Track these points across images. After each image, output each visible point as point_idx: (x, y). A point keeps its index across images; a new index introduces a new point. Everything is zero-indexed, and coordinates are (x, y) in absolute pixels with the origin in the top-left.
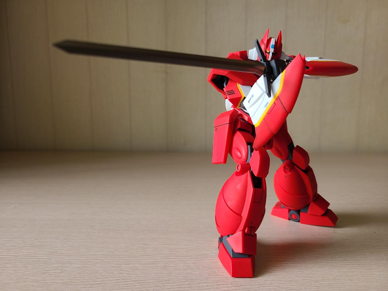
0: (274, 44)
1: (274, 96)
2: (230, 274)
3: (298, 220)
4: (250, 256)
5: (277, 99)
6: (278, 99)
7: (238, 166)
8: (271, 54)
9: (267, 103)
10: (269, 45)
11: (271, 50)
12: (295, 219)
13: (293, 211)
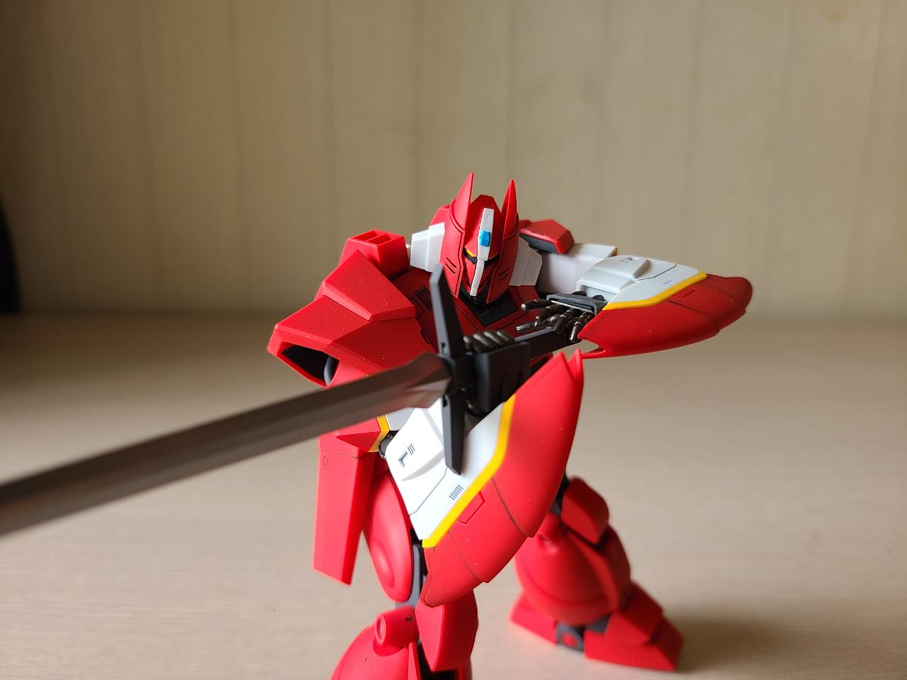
7: (379, 622)
8: (480, 266)
9: (459, 488)
10: (475, 232)
11: (482, 253)
12: (571, 645)
13: (564, 628)
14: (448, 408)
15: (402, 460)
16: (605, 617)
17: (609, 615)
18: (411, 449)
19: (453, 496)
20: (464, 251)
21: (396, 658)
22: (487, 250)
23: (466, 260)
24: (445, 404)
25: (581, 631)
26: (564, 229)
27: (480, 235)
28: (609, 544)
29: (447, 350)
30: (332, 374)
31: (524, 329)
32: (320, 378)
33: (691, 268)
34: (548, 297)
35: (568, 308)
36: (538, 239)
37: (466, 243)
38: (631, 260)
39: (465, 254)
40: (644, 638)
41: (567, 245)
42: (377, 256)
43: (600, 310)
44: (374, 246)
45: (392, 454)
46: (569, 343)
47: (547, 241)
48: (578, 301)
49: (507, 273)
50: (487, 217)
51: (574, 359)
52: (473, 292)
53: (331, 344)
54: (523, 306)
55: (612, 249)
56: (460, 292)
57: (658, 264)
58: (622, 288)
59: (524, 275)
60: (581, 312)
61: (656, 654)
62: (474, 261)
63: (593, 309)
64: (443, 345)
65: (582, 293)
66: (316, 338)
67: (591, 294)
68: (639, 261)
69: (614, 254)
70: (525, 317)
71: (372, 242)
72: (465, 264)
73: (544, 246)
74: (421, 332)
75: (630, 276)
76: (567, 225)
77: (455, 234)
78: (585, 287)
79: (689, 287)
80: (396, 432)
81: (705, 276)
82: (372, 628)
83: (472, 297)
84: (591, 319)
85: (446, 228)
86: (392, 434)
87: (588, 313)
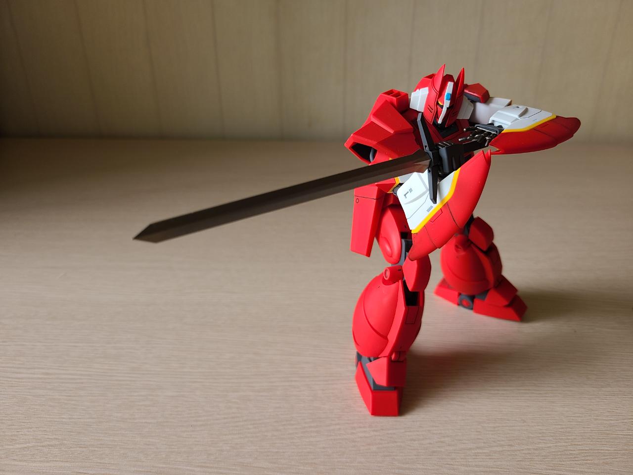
0: (451, 93)
1: (442, 201)
2: (370, 411)
3: (471, 307)
4: (395, 388)
5: (444, 205)
6: (446, 205)
7: (386, 271)
8: (444, 110)
9: (432, 207)
10: (443, 93)
11: (447, 104)
12: (467, 306)
13: (464, 297)
14: (431, 173)
15: (405, 195)
16: (486, 292)
17: (488, 291)
18: (411, 190)
19: (428, 211)
20: (437, 102)
21: (393, 286)
22: (449, 102)
23: (438, 106)
24: (429, 171)
25: (472, 298)
26: (485, 89)
27: (446, 94)
28: (492, 252)
29: (427, 148)
30: (374, 157)
31: (464, 140)
32: (368, 160)
33: (547, 113)
34: (476, 125)
35: (485, 131)
36: (471, 95)
37: (438, 99)
38: (518, 107)
39: (438, 103)
40: (506, 303)
41: (486, 98)
42: (395, 103)
43: (500, 133)
44: (395, 99)
45: (400, 193)
46: (486, 147)
47: (475, 96)
48: (490, 128)
49: (456, 113)
50: (450, 86)
51: (488, 153)
52: (440, 121)
53: (377, 144)
54: (465, 129)
55: (508, 101)
56: (433, 122)
57: (532, 110)
58: (512, 122)
59: (464, 114)
60: (491, 133)
61: (511, 311)
62: (442, 107)
63: (497, 132)
64: (426, 146)
65: (492, 124)
66: (370, 141)
67: (496, 124)
68: (522, 109)
69: (510, 104)
70: (463, 134)
71: (393, 96)
72: (437, 108)
73: (474, 99)
74: (416, 140)
75: (517, 116)
76: (487, 88)
77: (434, 94)
78: (494, 121)
79: (546, 123)
80: (402, 184)
81: (555, 117)
82: (383, 274)
83: (438, 124)
84: (496, 136)
85: (430, 90)
86: (401, 184)
87: (494, 134)
